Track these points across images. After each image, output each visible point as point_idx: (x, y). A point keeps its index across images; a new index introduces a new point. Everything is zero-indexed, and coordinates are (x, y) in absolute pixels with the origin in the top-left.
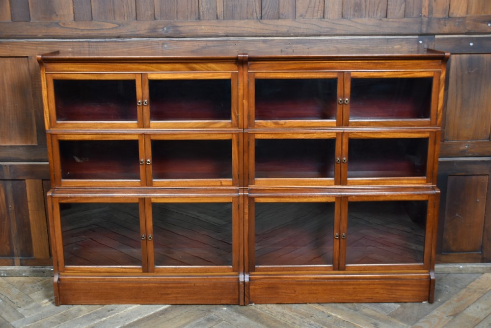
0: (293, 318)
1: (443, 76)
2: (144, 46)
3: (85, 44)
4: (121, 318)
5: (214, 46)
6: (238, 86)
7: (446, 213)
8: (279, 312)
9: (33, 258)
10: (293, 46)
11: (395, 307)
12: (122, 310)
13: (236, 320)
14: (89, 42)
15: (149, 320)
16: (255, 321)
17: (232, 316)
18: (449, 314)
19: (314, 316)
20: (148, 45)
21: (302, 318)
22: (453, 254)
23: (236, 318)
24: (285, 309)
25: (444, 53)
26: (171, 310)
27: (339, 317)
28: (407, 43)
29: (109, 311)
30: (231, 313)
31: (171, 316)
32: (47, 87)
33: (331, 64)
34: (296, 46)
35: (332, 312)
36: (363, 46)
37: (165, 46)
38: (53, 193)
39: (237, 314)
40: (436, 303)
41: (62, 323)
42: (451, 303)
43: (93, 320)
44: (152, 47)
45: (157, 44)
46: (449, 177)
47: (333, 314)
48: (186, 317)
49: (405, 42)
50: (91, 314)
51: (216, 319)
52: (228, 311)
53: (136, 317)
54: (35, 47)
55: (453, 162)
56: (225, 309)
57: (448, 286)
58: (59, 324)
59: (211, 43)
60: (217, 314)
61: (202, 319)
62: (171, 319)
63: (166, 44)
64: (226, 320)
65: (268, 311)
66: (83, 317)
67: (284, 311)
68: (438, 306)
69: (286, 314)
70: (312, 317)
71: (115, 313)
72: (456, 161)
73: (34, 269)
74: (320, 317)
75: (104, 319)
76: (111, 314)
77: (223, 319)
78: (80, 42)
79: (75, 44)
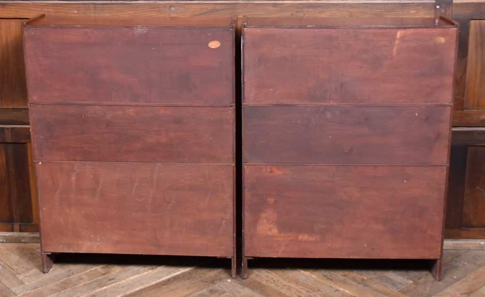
0: (299, 291)
2: (151, 9)
3: (91, 6)
4: (122, 287)
5: (222, 10)
7: (466, 185)
8: (285, 286)
9: (33, 224)
10: (304, 10)
11: (407, 284)
12: (123, 280)
13: (239, 292)
14: (95, 4)
15: (150, 290)
16: (260, 294)
17: (236, 288)
18: (463, 292)
19: (321, 290)
20: (155, 8)
21: (308, 292)
22: (474, 229)
23: (240, 290)
24: (291, 283)
26: (174, 281)
27: (347, 291)
28: (423, 8)
29: (110, 280)
30: (235, 285)
31: (173, 287)
34: (307, 10)
35: (340, 287)
36: (377, 10)
37: (173, 9)
39: (242, 286)
41: (63, 291)
42: (467, 281)
43: (94, 288)
44: (159, 10)
45: (164, 7)
46: (469, 147)
47: (341, 289)
48: (188, 288)
49: (421, 7)
50: (92, 282)
51: (220, 290)
52: (233, 283)
53: (138, 287)
54: (40, 9)
55: (473, 132)
56: (230, 280)
57: (466, 263)
58: (60, 291)
59: (220, 6)
60: (221, 286)
61: (205, 290)
62: (173, 289)
63: (174, 7)
64: (230, 292)
65: (274, 284)
66: (84, 285)
67: (290, 284)
68: (453, 284)
69: (292, 288)
70: (318, 291)
71: (116, 282)
72: (477, 131)
73: (34, 235)
74: (328, 292)
75: (105, 288)
76: (112, 283)
77: (227, 291)
78: (85, 4)
79: (80, 6)
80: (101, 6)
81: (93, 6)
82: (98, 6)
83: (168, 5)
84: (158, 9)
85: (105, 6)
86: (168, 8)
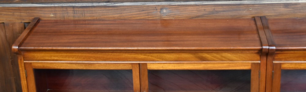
2: (139, 11)
3: (69, 9)
5: (224, 11)
6: (259, 77)
14: (73, 7)
20: (143, 10)
32: (26, 78)
37: (165, 11)
44: (148, 13)
45: (154, 9)
54: (12, 13)
59: (220, 7)
63: (166, 9)
78: (63, 7)
79: (57, 9)
80: (80, 9)
81: (72, 9)
82: (77, 9)
83: (160, 8)
84: (147, 11)
85: (85, 9)
86: (159, 10)
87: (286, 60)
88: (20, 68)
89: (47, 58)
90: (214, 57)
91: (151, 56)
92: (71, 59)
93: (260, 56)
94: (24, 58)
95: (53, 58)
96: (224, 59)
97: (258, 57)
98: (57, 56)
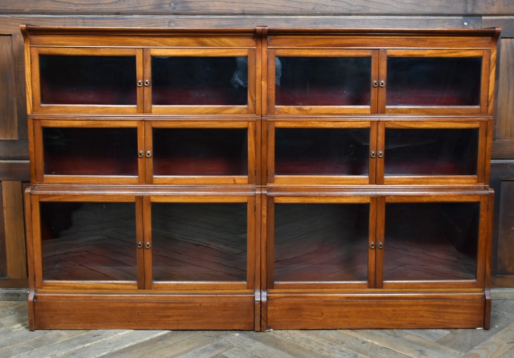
0: (320, 344)
1: (493, 56)
3: (79, 21)
4: (109, 344)
5: (229, 26)
6: (256, 64)
7: (500, 226)
8: (303, 338)
9: (7, 278)
10: (320, 26)
11: (443, 334)
12: (111, 336)
13: (250, 347)
14: (83, 18)
15: (143, 346)
16: (274, 347)
17: (246, 342)
18: (509, 341)
19: (346, 342)
20: (152, 23)
21: (331, 344)
22: (510, 276)
23: (251, 344)
24: (310, 335)
25: (495, 28)
26: (172, 336)
27: (376, 343)
28: (450, 25)
29: (95, 336)
30: (244, 339)
31: (171, 343)
32: (31, 63)
33: (364, 40)
35: (368, 338)
37: (172, 25)
38: (32, 189)
39: (252, 340)
40: (492, 330)
41: (36, 349)
42: (511, 330)
43: (75, 345)
45: (162, 22)
46: (502, 182)
47: (369, 341)
48: (188, 344)
49: (448, 24)
50: (72, 339)
51: (226, 345)
52: (241, 337)
53: (127, 343)
55: (507, 164)
56: (238, 335)
57: (505, 313)
58: (32, 349)
59: (225, 21)
60: (226, 340)
61: (208, 345)
62: (170, 345)
63: (173, 22)
64: (239, 346)
65: (290, 337)
66: (63, 342)
67: (309, 337)
68: (495, 333)
69: (312, 341)
70: (343, 343)
71: (102, 338)
72: (510, 163)
73: (8, 291)
74: (354, 344)
75: (88, 344)
76: (97, 340)
77: (235, 345)
78: (72, 18)
79: (67, 20)
80: (90, 21)
81: (82, 21)
82: (87, 21)
83: (168, 21)
84: (155, 25)
85: (95, 21)
86: (167, 23)
87: (278, 45)
88: (26, 54)
89: (54, 42)
90: (213, 42)
91: (155, 41)
92: (77, 43)
93: (256, 42)
94: (30, 42)
95: (59, 42)
96: (222, 44)
97: (254, 43)
98: (63, 40)
